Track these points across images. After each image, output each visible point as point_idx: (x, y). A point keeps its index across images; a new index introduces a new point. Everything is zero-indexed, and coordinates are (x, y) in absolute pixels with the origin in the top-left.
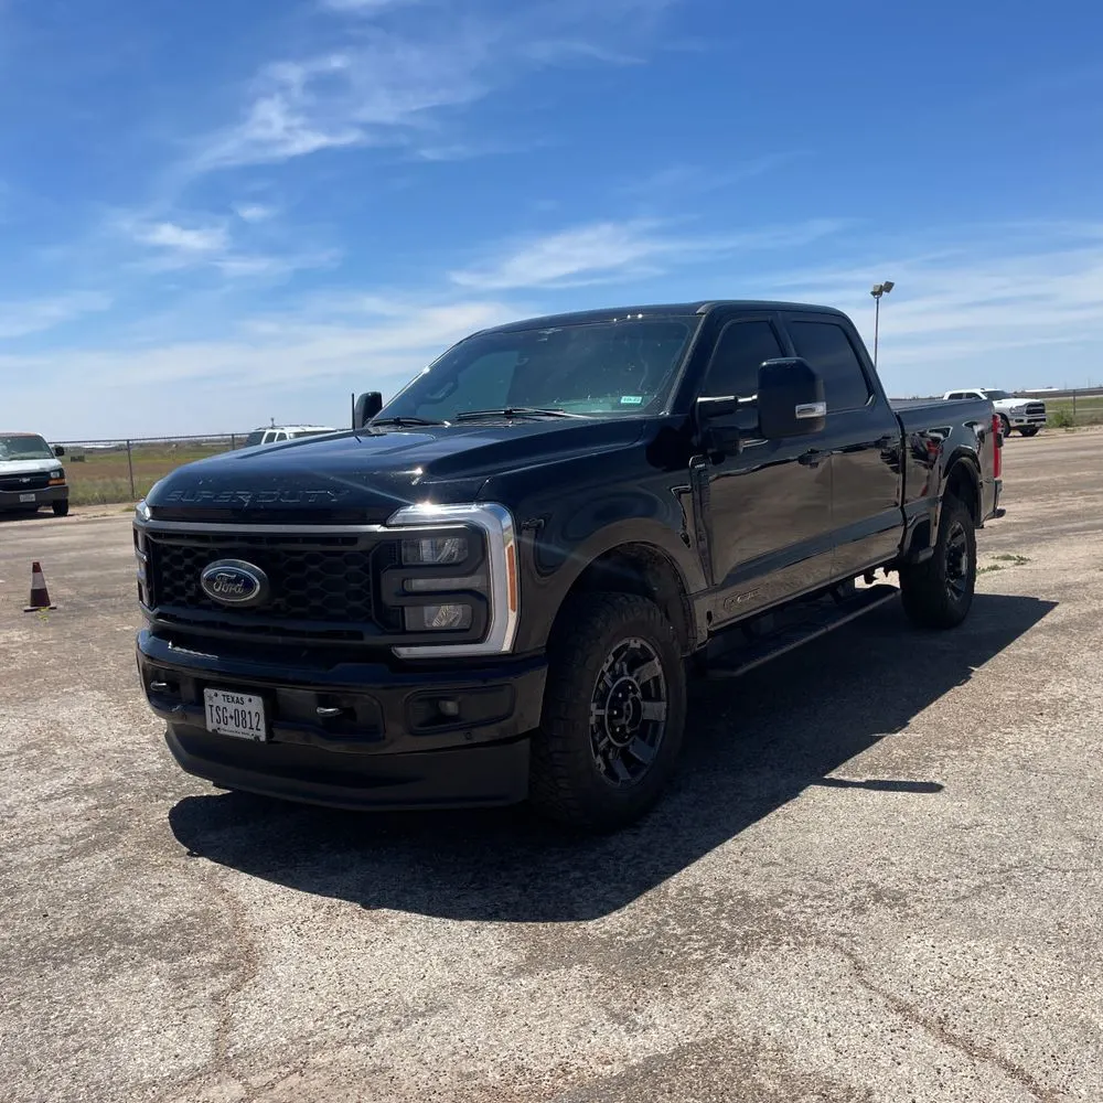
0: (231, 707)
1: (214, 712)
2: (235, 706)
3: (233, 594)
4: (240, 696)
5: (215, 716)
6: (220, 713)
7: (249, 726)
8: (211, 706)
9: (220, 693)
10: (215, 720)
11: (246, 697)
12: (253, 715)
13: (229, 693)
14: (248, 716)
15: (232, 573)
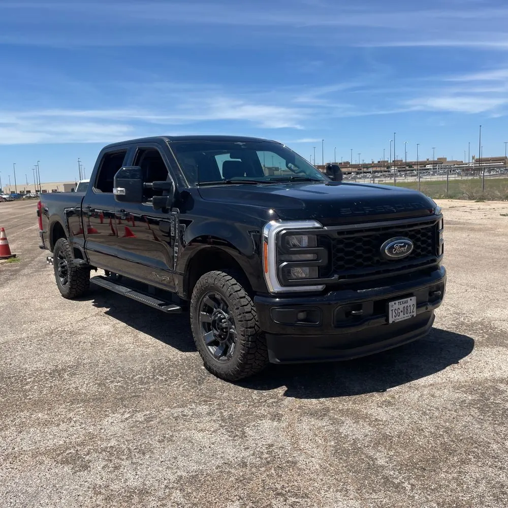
0: (401, 307)
1: (394, 313)
2: (403, 305)
3: (403, 253)
4: (406, 299)
5: (394, 314)
6: (396, 312)
7: (409, 312)
8: (392, 310)
9: (397, 302)
10: (394, 316)
11: (409, 299)
12: (411, 306)
13: (400, 301)
14: (409, 308)
15: (402, 243)
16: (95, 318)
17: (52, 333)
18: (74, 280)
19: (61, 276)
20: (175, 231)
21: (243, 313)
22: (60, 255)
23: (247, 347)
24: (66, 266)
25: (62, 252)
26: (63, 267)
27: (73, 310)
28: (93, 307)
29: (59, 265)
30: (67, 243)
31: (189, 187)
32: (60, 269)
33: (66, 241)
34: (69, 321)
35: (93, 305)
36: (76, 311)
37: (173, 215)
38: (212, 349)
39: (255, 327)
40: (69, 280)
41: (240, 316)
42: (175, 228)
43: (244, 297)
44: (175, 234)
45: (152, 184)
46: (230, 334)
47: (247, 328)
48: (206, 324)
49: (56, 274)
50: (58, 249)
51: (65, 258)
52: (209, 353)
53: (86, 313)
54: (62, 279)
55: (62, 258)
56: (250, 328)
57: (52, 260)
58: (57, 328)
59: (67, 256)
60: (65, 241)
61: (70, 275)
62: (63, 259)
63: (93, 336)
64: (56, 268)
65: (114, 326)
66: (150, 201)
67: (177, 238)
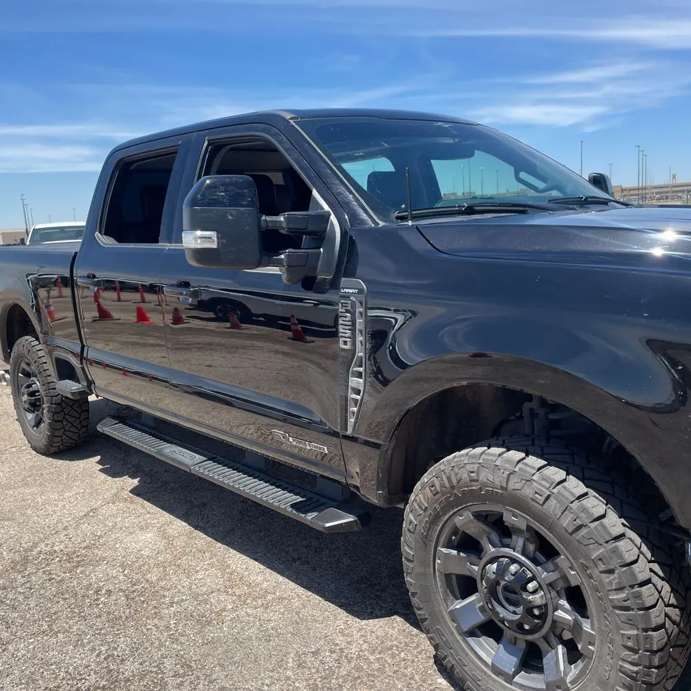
16: (113, 508)
17: (25, 561)
18: (57, 421)
19: (28, 410)
20: (353, 337)
21: (632, 587)
22: (24, 369)
23: (644, 682)
24: (38, 391)
25: (28, 364)
26: (32, 394)
27: (61, 487)
28: (103, 476)
29: (23, 390)
30: (40, 347)
31: (381, 224)
32: (25, 398)
33: (37, 343)
34: (60, 521)
35: (101, 470)
36: (70, 488)
37: (347, 297)
38: (486, 650)
39: (664, 624)
40: (46, 420)
41: (623, 595)
42: (353, 330)
43: (622, 536)
44: (354, 344)
45: (282, 219)
46: (554, 622)
47: (646, 630)
48: (454, 576)
49: (17, 406)
50: (20, 357)
51: (36, 377)
52: (473, 657)
53: (91, 494)
54: (30, 416)
55: (28, 375)
56: (656, 629)
57: (7, 376)
58: (35, 545)
59: (41, 373)
60: (33, 344)
61: (49, 412)
62: (30, 377)
63: (123, 566)
64: (17, 393)
65: (163, 534)
66: (278, 263)
67: (361, 354)
